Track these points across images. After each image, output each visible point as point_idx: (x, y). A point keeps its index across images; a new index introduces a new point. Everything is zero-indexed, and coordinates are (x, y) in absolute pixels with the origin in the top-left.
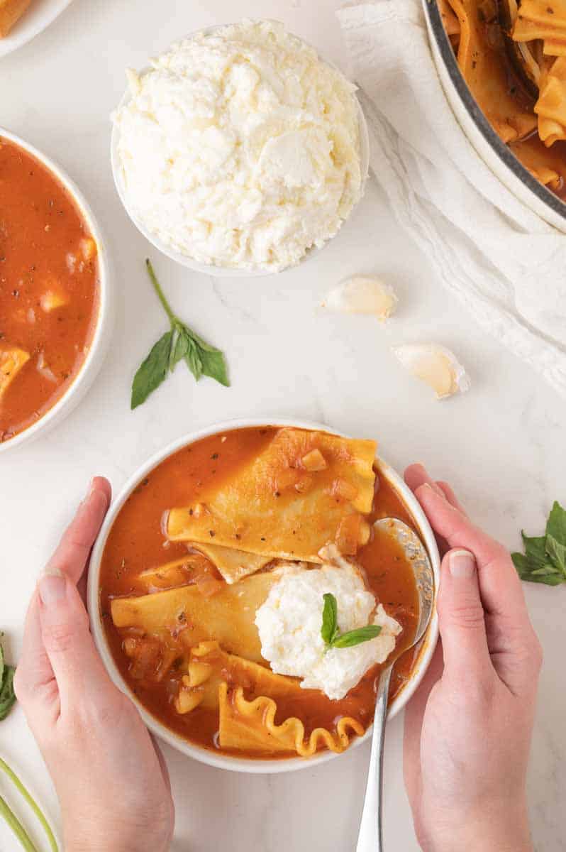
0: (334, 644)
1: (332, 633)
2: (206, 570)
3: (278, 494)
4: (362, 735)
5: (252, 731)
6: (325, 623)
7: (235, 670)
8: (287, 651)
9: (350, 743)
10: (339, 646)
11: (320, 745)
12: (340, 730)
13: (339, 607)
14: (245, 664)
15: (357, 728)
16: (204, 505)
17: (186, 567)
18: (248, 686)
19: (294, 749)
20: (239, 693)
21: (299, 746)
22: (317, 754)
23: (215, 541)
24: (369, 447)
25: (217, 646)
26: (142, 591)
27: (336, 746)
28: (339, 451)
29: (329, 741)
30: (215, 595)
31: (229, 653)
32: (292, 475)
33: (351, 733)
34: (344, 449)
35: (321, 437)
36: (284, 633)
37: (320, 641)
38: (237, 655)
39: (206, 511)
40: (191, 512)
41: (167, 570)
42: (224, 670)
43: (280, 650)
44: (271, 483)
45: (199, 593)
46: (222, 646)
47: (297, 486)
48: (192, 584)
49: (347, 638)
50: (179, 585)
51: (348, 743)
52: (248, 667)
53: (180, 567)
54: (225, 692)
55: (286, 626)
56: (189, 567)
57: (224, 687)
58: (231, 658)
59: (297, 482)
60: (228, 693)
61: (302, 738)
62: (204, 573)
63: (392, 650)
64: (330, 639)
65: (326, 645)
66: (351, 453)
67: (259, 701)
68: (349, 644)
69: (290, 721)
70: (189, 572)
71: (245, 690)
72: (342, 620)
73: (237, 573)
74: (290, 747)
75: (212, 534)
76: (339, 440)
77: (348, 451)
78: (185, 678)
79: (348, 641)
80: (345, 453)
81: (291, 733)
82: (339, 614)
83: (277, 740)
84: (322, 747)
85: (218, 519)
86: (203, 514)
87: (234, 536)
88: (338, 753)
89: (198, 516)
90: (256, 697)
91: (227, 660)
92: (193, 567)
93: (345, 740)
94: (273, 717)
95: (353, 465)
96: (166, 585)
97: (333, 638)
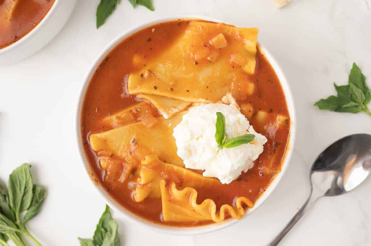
0: (224, 146)
1: (223, 138)
2: (147, 112)
3: (197, 63)
4: (252, 207)
5: (183, 209)
6: (218, 132)
7: (170, 172)
8: (194, 152)
9: (245, 212)
10: (228, 147)
11: (227, 215)
12: (238, 205)
13: (226, 122)
14: (176, 168)
15: (248, 203)
16: (150, 71)
17: (135, 111)
18: (179, 182)
19: (210, 219)
20: (173, 186)
21: (214, 217)
22: (226, 220)
23: (157, 92)
24: (254, 32)
25: (158, 159)
26: (108, 128)
27: (237, 215)
28: (235, 35)
29: (232, 213)
30: (154, 127)
31: (165, 162)
32: (206, 50)
33: (245, 206)
34: (237, 34)
35: (224, 26)
36: (191, 139)
37: (214, 143)
38: (170, 163)
39: (152, 75)
40: (142, 75)
41: (123, 114)
42: (163, 173)
43: (190, 152)
44: (192, 56)
45: (144, 126)
46: (160, 159)
47: (209, 58)
48: (139, 121)
49: (233, 141)
50: (131, 122)
51: (244, 213)
52: (178, 170)
53: (131, 111)
54: (164, 186)
55: (192, 135)
56: (137, 110)
57: (163, 183)
58: (167, 165)
59: (208, 56)
60: (166, 186)
61: (215, 211)
62: (145, 114)
63: (261, 152)
64: (221, 142)
65: (219, 146)
66: (242, 36)
67: (186, 190)
68: (234, 145)
69: (206, 201)
70: (137, 113)
71: (177, 184)
72: (229, 130)
73: (170, 112)
74: (207, 218)
75: (156, 88)
76: (234, 28)
77: (240, 35)
78: (138, 180)
79: (233, 144)
80: (239, 37)
81: (207, 208)
82: (226, 127)
83: (199, 214)
84: (228, 216)
85: (159, 79)
86: (150, 76)
87: (169, 89)
88: (238, 219)
89: (146, 78)
90: (184, 188)
91: (164, 166)
92: (139, 110)
93: (242, 211)
94: (196, 199)
95: (243, 44)
96: (123, 123)
97: (223, 141)
